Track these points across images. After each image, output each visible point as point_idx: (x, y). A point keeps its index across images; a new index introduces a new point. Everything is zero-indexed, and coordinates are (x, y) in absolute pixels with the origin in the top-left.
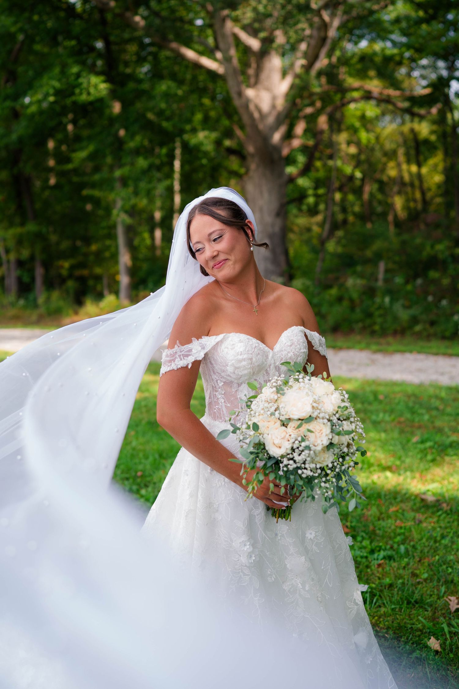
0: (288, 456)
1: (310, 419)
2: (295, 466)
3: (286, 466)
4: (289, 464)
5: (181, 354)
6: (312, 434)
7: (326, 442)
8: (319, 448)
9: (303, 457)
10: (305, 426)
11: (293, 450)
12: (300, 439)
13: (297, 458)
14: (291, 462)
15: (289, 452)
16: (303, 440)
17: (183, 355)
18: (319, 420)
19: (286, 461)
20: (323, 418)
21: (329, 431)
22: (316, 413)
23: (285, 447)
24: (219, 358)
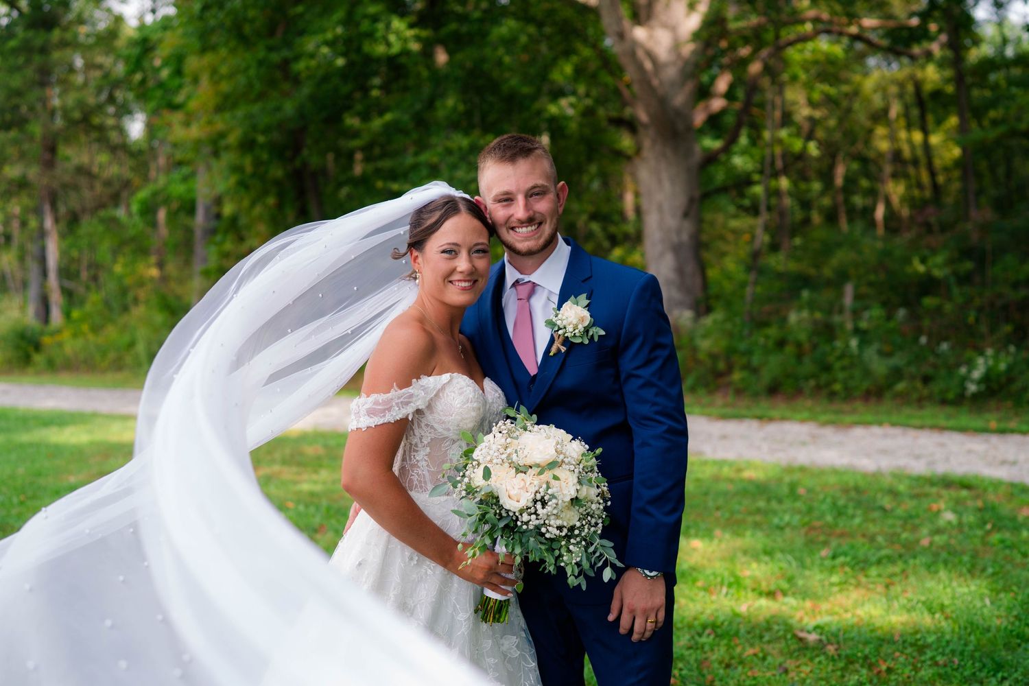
0: (529, 510)
1: (553, 465)
2: (537, 522)
3: (527, 523)
4: (530, 520)
5: (400, 401)
6: (557, 482)
7: (574, 494)
8: (568, 499)
9: (548, 508)
10: (548, 475)
11: (535, 501)
12: (544, 486)
13: (540, 511)
14: (533, 517)
15: (530, 504)
16: (548, 488)
17: (401, 402)
18: (564, 466)
19: (525, 517)
20: (569, 463)
21: (576, 480)
22: (562, 457)
23: (525, 500)
24: (440, 406)
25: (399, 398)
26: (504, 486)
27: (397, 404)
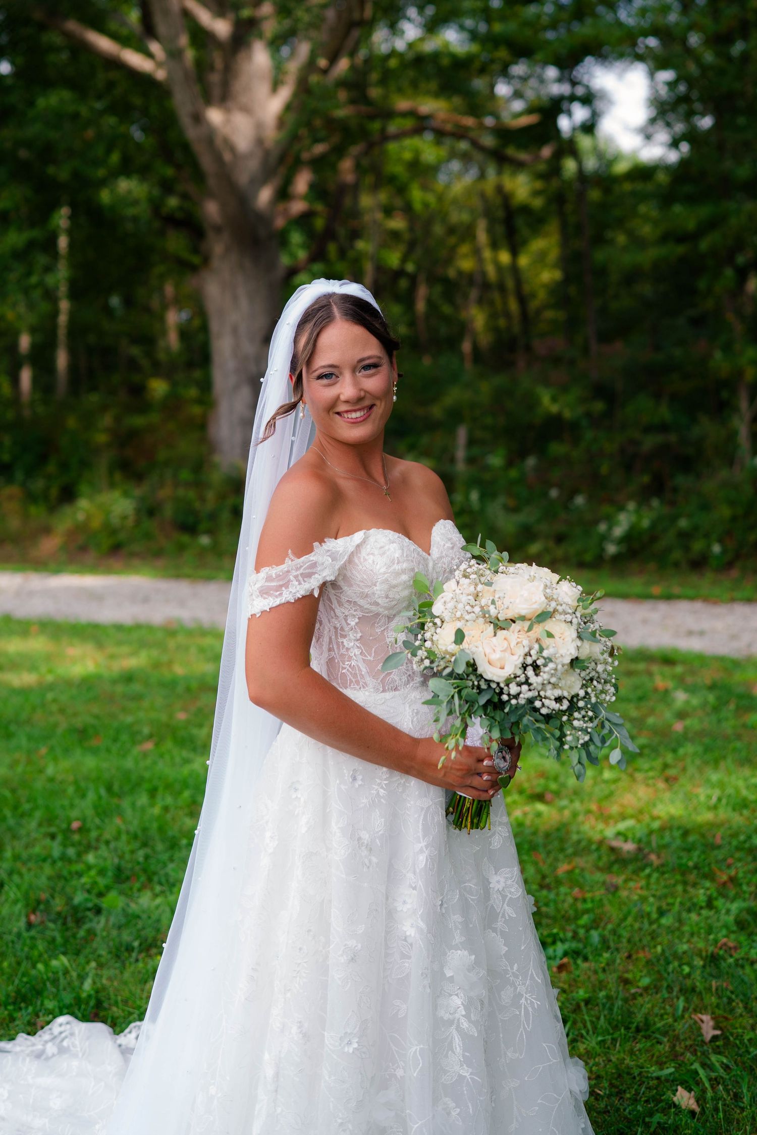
0: (518, 679)
1: (544, 616)
2: (530, 695)
3: (517, 696)
4: (521, 692)
5: (298, 573)
6: (552, 639)
7: (574, 654)
8: (567, 660)
9: (544, 675)
10: (538, 630)
11: (524, 667)
12: (536, 646)
13: (533, 679)
14: (525, 687)
15: (519, 671)
16: (541, 648)
17: (302, 574)
18: (558, 616)
19: (514, 689)
20: (565, 613)
21: (575, 635)
22: (553, 604)
23: (512, 666)
24: (358, 574)
25: (297, 569)
26: (480, 649)
27: (296, 577)
